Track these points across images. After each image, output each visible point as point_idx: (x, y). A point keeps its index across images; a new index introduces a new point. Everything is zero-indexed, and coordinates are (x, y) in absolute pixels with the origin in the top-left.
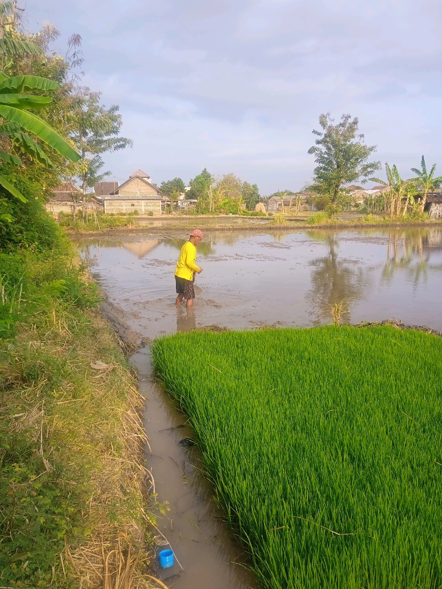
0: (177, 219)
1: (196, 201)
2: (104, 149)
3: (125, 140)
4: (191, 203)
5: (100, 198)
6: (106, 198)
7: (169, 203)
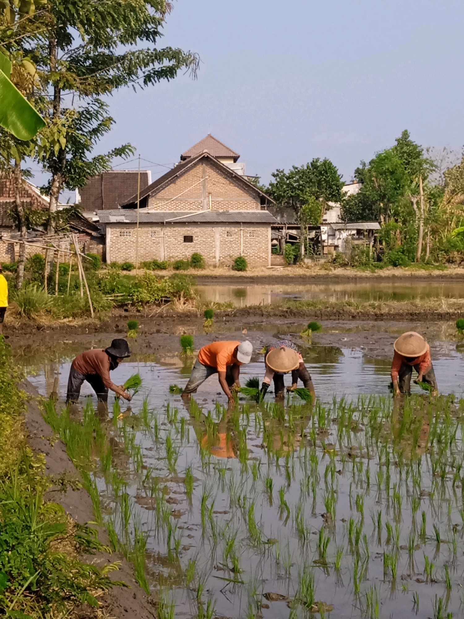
0: (316, 279)
1: (374, 226)
2: (117, 82)
3: (175, 55)
4: (359, 232)
5: (95, 219)
6: (113, 219)
7: (294, 232)
